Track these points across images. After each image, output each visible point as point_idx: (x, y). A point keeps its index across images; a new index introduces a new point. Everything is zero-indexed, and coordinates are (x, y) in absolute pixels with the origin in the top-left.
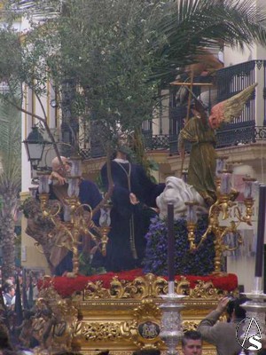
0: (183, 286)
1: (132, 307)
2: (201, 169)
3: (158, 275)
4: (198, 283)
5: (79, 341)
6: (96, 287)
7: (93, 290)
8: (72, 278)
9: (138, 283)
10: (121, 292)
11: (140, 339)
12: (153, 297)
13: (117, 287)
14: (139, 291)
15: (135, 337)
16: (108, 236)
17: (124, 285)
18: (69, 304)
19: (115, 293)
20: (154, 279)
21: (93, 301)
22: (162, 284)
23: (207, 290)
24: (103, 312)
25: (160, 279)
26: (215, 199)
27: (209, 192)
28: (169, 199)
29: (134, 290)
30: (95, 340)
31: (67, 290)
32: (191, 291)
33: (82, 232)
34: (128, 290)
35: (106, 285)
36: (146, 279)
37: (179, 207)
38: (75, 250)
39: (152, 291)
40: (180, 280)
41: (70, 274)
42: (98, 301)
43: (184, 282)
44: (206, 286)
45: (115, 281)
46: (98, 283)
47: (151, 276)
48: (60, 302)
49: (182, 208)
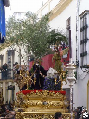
0: (53, 93)
1: (41, 98)
2: (58, 66)
3: (47, 90)
4: (57, 92)
5: (28, 106)
6: (33, 93)
7: (32, 93)
8: (27, 90)
9: (43, 92)
10: (39, 94)
11: (43, 105)
12: (46, 95)
13: (38, 93)
14: (43, 94)
15: (42, 105)
16: (36, 80)
17: (39, 92)
18: (26, 97)
19: (37, 94)
21: (32, 96)
22: (48, 92)
23: (59, 94)
24: (34, 99)
25: (48, 91)
26: (61, 73)
27: (60, 71)
28: (50, 73)
29: (42, 94)
30: (32, 105)
31: (25, 93)
32: (55, 94)
33: (30, 79)
34: (40, 94)
35: (35, 92)
36: (45, 91)
38: (28, 84)
40: (53, 92)
41: (26, 90)
42: (33, 96)
43: (54, 92)
44: (59, 93)
45: (37, 91)
46: (33, 92)
47: (46, 90)
48: (24, 96)
49: (53, 75)
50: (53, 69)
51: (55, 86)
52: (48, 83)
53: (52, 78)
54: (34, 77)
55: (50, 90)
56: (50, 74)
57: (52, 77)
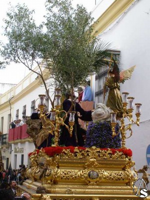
0: (109, 154)
1: (84, 163)
4: (116, 152)
5: (58, 179)
6: (67, 152)
7: (65, 154)
8: (54, 147)
9: (88, 151)
10: (79, 156)
11: (89, 179)
13: (77, 152)
14: (88, 155)
15: (86, 178)
17: (80, 152)
18: (53, 160)
19: (76, 156)
20: (96, 149)
21: (65, 159)
22: (99, 152)
23: (121, 156)
24: (69, 165)
25: (98, 150)
28: (99, 113)
29: (86, 155)
30: (66, 179)
31: (52, 153)
32: (113, 156)
33: (61, 124)
34: (83, 154)
35: (72, 151)
36: (92, 149)
37: (104, 116)
38: (56, 133)
39: (95, 155)
40: (108, 150)
41: (53, 145)
42: (67, 159)
44: (120, 153)
45: (76, 149)
46: (68, 150)
47: (94, 147)
48: (48, 159)
49: (105, 117)
50: (106, 106)
51: (110, 140)
52: (95, 134)
54: (70, 119)
55: (102, 147)
57: (102, 121)
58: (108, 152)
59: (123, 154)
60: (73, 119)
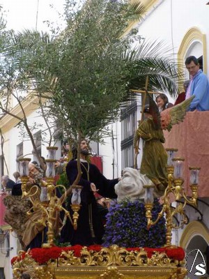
0: (142, 256)
1: (98, 274)
3: (120, 246)
4: (154, 253)
6: (68, 256)
7: (66, 258)
8: (47, 248)
9: (104, 253)
10: (90, 262)
12: (117, 265)
13: (86, 256)
14: (105, 259)
16: (78, 212)
17: (92, 254)
18: (45, 270)
19: (84, 261)
20: (118, 249)
21: (65, 267)
22: (124, 254)
23: (162, 259)
24: (74, 278)
25: (123, 250)
27: (160, 180)
28: (126, 185)
29: (101, 259)
31: (43, 258)
32: (148, 260)
33: (57, 209)
34: (96, 259)
35: (77, 254)
36: (112, 250)
37: (134, 192)
38: (50, 224)
39: (116, 260)
40: (139, 251)
41: (45, 245)
42: (69, 268)
43: (143, 252)
44: (161, 256)
45: (84, 251)
46: (70, 252)
47: (115, 247)
48: (37, 268)
49: (137, 193)
50: (139, 174)
51: (147, 232)
52: (120, 222)
53: (134, 205)
54: (73, 199)
55: (131, 246)
56: (128, 188)
57: (133, 200)
58: (139, 254)
59: (165, 257)
60: (77, 200)
